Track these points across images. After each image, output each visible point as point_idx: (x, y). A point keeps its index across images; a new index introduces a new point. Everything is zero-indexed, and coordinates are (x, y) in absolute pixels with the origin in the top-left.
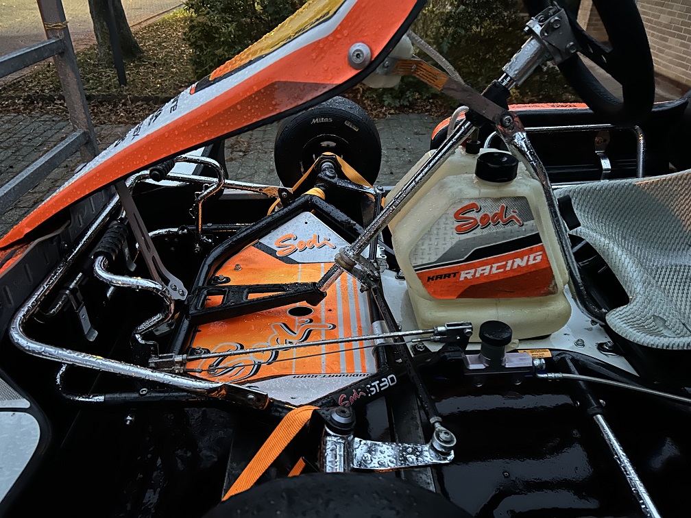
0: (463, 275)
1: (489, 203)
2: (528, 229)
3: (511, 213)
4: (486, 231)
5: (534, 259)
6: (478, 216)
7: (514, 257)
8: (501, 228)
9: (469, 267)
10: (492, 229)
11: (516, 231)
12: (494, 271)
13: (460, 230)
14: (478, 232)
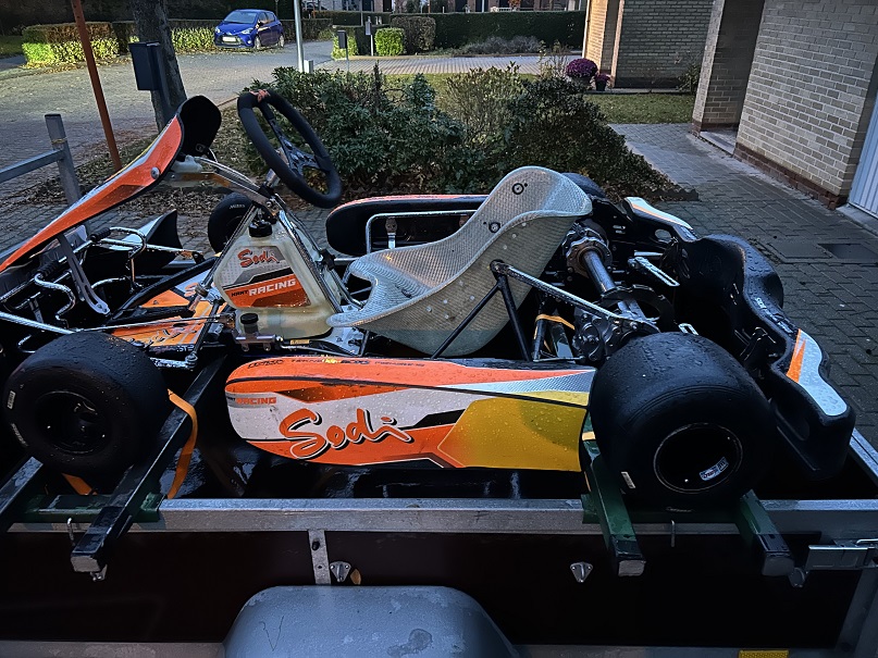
0: (251, 293)
1: (256, 249)
2: (283, 265)
3: (270, 256)
4: (258, 266)
5: (291, 283)
6: (252, 257)
7: (278, 282)
8: (266, 264)
9: (252, 288)
10: (260, 265)
11: (275, 266)
12: (269, 290)
13: (243, 265)
14: (253, 266)
